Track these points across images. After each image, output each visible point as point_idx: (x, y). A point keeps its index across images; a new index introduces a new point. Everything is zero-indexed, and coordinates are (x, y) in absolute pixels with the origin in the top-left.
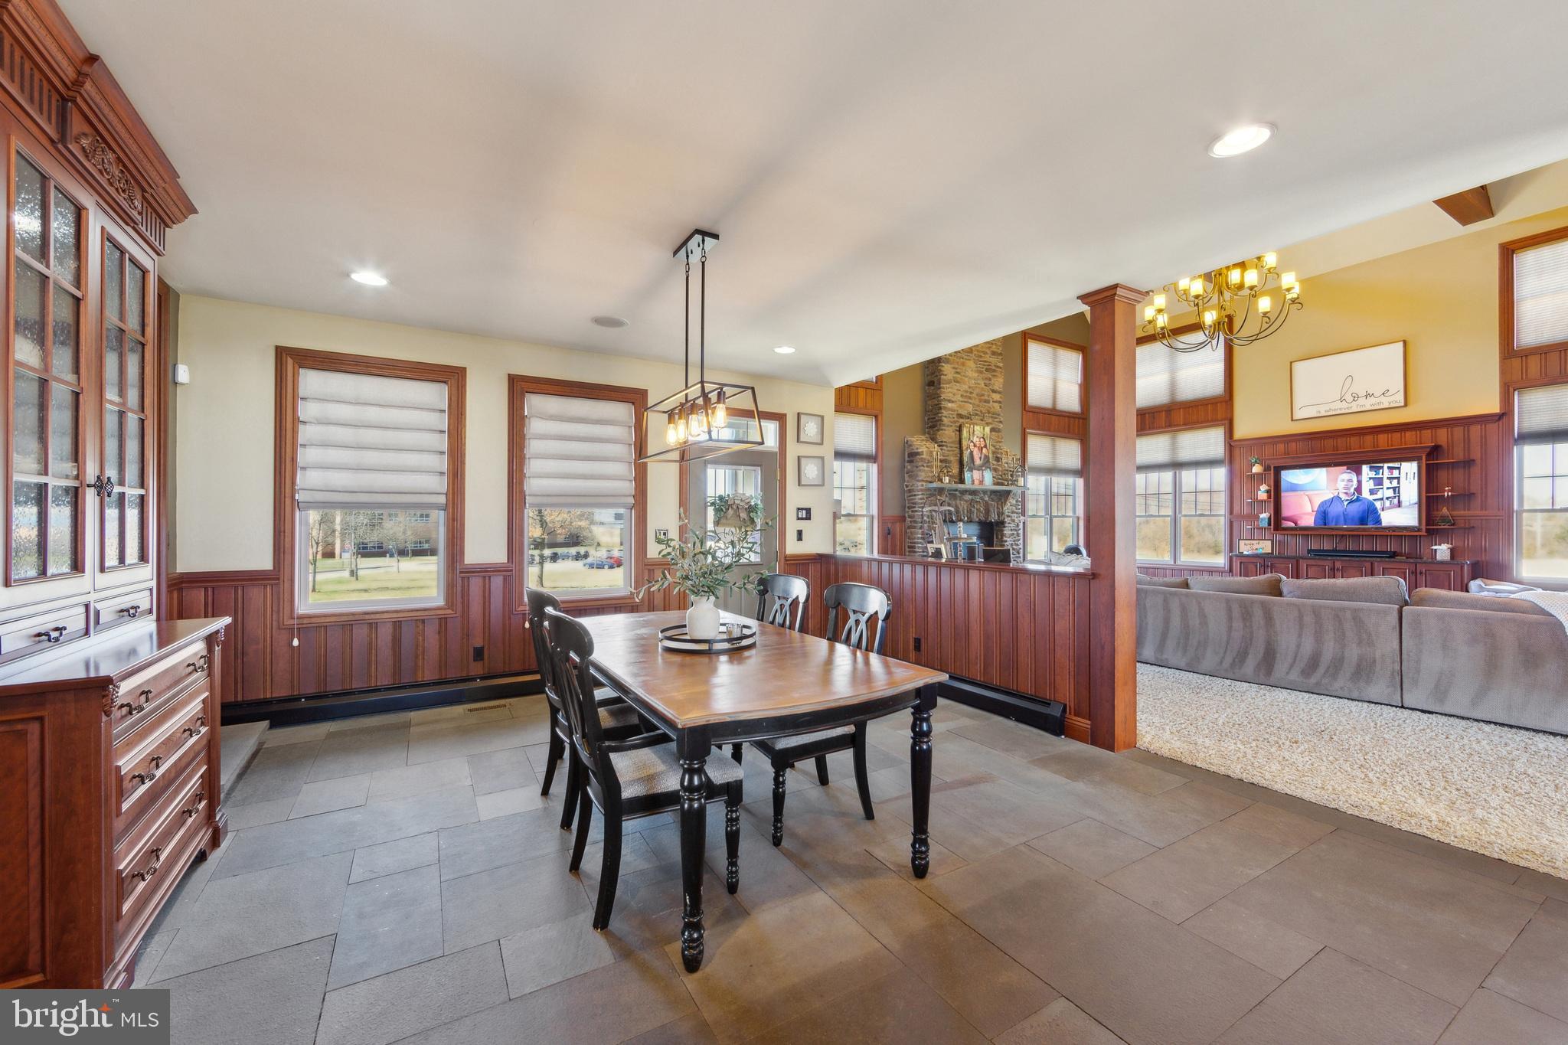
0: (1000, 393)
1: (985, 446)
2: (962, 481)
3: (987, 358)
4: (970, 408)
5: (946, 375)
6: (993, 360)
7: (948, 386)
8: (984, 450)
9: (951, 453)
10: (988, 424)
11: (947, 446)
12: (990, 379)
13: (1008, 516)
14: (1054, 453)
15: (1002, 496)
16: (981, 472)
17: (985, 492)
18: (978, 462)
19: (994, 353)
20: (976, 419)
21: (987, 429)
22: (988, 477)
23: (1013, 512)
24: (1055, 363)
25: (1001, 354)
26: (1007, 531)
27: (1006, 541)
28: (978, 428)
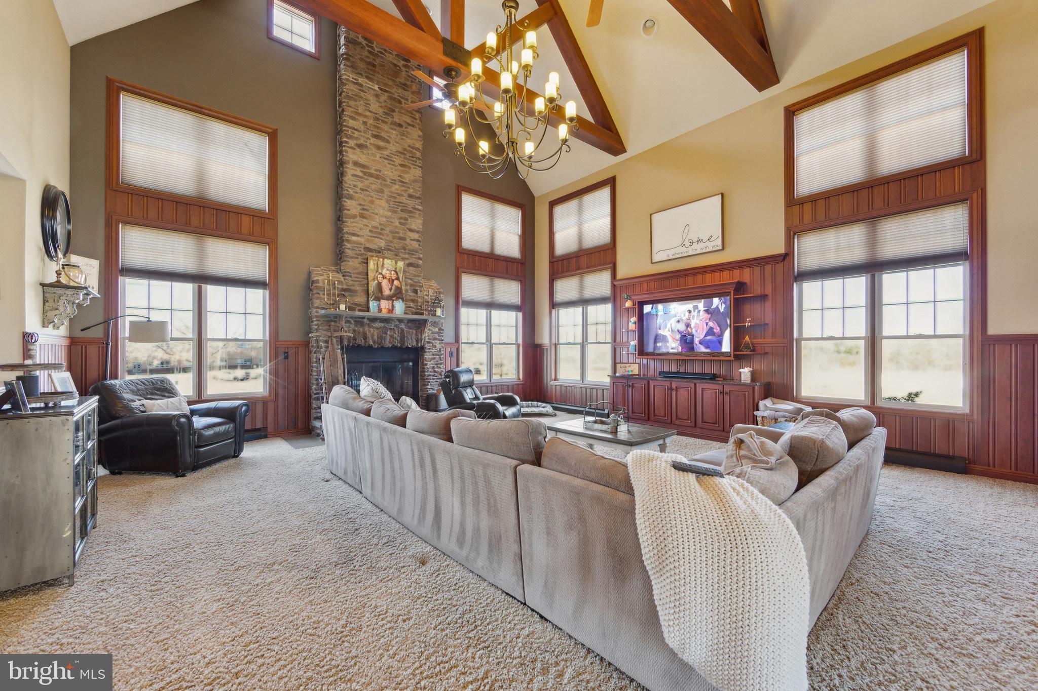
0: (418, 232)
1: (398, 279)
2: (368, 310)
3: (404, 199)
4: (382, 244)
5: (349, 210)
6: (411, 203)
7: (352, 220)
8: (396, 283)
9: (357, 283)
10: (403, 259)
11: (351, 276)
12: (406, 219)
13: (428, 342)
14: (492, 291)
15: (420, 325)
16: (391, 302)
17: (400, 320)
18: (387, 292)
19: (410, 196)
20: (387, 253)
21: (401, 264)
22: (399, 308)
23: (435, 339)
24: (493, 216)
25: (419, 198)
26: (427, 356)
27: (426, 365)
28: (388, 263)
